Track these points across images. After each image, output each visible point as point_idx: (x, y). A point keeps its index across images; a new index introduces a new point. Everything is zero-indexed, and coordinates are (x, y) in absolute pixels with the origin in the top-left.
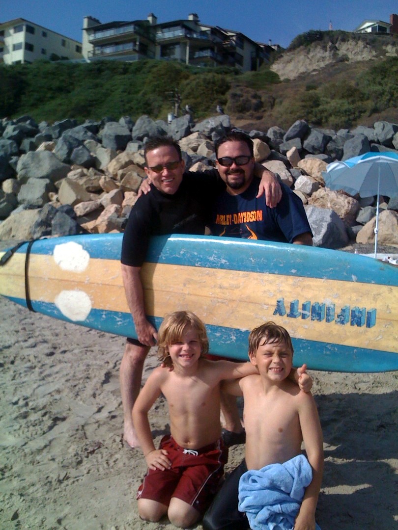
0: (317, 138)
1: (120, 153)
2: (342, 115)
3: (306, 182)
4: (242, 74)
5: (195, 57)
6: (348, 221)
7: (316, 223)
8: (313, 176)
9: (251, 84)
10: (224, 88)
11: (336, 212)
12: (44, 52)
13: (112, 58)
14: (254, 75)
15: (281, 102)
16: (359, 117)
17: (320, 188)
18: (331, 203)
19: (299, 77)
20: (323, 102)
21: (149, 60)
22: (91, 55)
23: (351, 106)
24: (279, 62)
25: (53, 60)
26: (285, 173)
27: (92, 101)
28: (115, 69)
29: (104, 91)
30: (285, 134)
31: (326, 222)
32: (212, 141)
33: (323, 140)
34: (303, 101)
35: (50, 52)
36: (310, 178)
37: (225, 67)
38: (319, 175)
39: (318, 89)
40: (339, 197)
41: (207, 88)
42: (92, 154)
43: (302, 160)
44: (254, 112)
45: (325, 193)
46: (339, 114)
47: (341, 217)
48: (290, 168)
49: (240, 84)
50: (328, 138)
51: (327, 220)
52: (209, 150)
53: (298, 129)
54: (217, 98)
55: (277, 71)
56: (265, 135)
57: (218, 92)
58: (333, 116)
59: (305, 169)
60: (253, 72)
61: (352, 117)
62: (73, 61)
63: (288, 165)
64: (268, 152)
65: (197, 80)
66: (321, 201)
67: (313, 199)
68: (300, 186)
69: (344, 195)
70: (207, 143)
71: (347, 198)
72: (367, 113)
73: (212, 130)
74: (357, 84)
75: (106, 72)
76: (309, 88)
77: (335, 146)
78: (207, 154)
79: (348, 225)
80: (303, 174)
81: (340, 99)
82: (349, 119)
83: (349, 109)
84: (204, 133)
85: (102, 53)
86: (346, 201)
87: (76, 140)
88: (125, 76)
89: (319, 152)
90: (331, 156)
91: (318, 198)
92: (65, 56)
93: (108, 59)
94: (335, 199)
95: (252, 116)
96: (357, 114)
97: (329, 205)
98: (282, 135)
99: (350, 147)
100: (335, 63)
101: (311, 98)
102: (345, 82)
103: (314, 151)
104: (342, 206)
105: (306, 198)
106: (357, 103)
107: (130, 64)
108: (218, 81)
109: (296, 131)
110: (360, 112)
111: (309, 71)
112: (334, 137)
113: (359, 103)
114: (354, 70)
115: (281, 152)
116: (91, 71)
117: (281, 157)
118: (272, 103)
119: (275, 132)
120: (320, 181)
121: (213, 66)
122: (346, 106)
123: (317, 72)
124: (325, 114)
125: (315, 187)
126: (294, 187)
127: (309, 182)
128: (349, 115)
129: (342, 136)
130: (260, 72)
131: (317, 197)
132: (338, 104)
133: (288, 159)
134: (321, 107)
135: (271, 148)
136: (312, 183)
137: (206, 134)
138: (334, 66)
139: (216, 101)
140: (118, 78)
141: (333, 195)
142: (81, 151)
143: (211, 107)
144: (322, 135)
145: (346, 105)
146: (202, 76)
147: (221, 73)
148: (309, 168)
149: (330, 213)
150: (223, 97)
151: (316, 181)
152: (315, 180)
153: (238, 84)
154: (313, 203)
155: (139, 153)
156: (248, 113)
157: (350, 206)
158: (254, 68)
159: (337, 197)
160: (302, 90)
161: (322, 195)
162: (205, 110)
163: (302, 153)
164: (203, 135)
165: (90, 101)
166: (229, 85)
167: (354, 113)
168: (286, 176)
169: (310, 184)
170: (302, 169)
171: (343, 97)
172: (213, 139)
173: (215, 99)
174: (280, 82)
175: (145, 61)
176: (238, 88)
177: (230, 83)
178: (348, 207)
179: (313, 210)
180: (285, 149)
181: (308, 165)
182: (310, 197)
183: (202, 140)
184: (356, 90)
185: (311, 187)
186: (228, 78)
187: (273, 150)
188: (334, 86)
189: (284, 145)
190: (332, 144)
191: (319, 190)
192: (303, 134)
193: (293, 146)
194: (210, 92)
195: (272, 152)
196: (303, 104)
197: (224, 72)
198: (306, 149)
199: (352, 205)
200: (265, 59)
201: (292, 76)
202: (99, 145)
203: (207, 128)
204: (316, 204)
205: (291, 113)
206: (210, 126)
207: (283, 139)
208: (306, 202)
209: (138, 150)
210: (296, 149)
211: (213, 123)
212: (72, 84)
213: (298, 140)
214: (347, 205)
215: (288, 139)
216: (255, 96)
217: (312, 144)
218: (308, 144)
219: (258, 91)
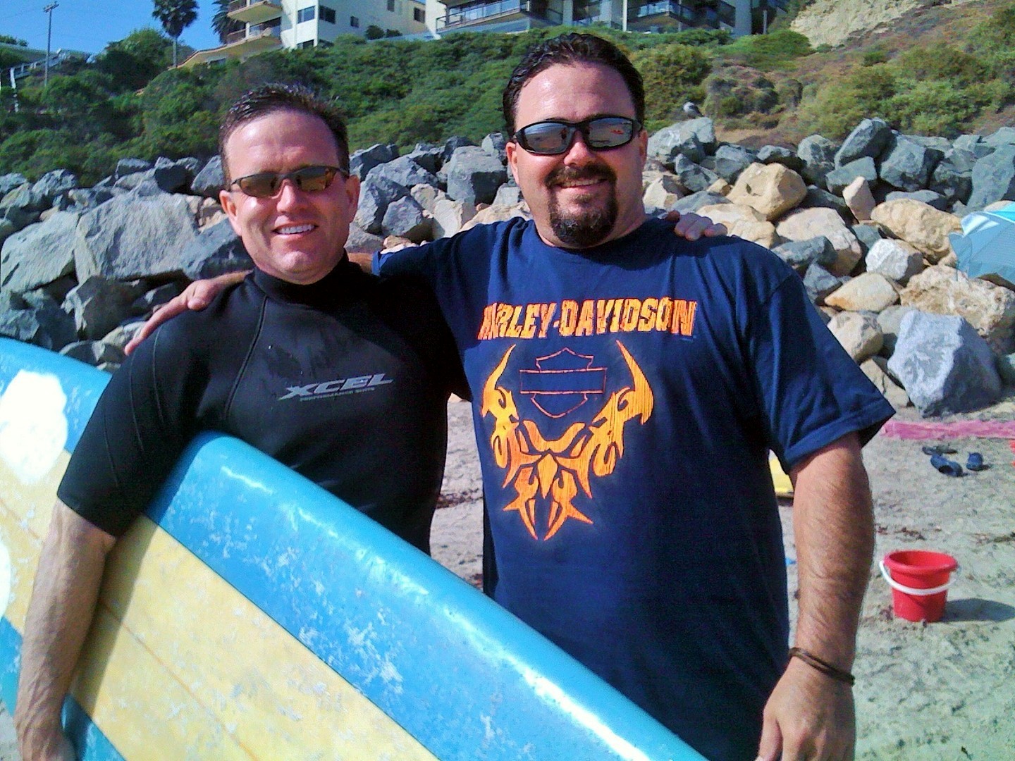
0: (912, 156)
1: (482, 208)
2: (941, 111)
3: (893, 255)
4: (733, 41)
5: (640, 16)
6: (999, 342)
7: (925, 348)
8: (909, 239)
9: (752, 60)
10: (699, 71)
11: (969, 320)
12: (354, 23)
13: (481, 30)
14: (756, 42)
15: (815, 92)
16: (977, 114)
17: (926, 267)
18: (955, 301)
19: (849, 39)
20: (902, 87)
21: (551, 28)
22: (442, 25)
23: (960, 93)
24: (807, 12)
25: (372, 38)
26: (843, 235)
27: (444, 112)
28: (485, 49)
29: (467, 92)
30: (837, 150)
31: (950, 345)
32: (676, 173)
33: (925, 160)
34: (859, 87)
35: (364, 24)
36: (901, 246)
37: (699, 31)
38: (922, 236)
39: (889, 62)
40: (975, 286)
41: (664, 73)
42: (425, 213)
43: (881, 206)
44: (760, 114)
45: (940, 277)
46: (934, 109)
47: (981, 333)
48: (852, 223)
49: (731, 61)
50: (936, 156)
51: (952, 342)
52: (671, 194)
53: (868, 139)
54: (684, 92)
55: (805, 31)
56: (792, 154)
57: (686, 81)
58: (923, 114)
59: (889, 226)
60: (756, 37)
61: (961, 114)
62: (410, 38)
63: (848, 217)
64: (802, 190)
65: (645, 60)
66: (933, 297)
67: (911, 292)
68: (880, 263)
69: (985, 282)
70: (666, 179)
71: (992, 288)
72: (994, 106)
73: (676, 151)
74: (971, 49)
75: (470, 55)
76: (871, 60)
77: (952, 173)
78: (666, 203)
79: (998, 351)
80: (884, 237)
81: (935, 79)
82: (957, 120)
83: (955, 98)
84: (657, 159)
85: (462, 19)
86: (992, 294)
87: (395, 185)
88: (505, 62)
89: (917, 185)
90: (945, 194)
91: (925, 290)
92: (393, 28)
93: (473, 31)
94: (966, 292)
95: (755, 121)
96: (972, 108)
97: (952, 305)
98: (830, 154)
99: (987, 174)
100: (923, 8)
101: (875, 80)
102: (944, 45)
103: (906, 183)
104: (982, 306)
105: (894, 289)
106: (972, 86)
107: (516, 38)
108: (686, 57)
109: (863, 141)
110: (980, 104)
111: (869, 28)
112: (948, 154)
113: (977, 86)
114: (963, 20)
115: (830, 189)
116: (441, 55)
117: (830, 199)
118: (796, 92)
119: (815, 148)
120: (925, 250)
121: (675, 30)
122: (949, 94)
123: (886, 29)
124: (907, 110)
125: (917, 265)
126: (865, 265)
127: (900, 253)
128: (955, 111)
129: (967, 149)
130: (771, 35)
131: (923, 288)
132: (931, 89)
133: (848, 204)
134: (896, 98)
135: (808, 182)
136: (907, 255)
137: (663, 159)
138: (919, 14)
139: (682, 98)
140: (493, 67)
141: (960, 282)
142: (402, 209)
143: (674, 110)
144: (923, 150)
145: (948, 91)
146: (654, 52)
147: (691, 43)
148: (898, 222)
149: (957, 325)
150: (696, 89)
151: (914, 251)
152: (914, 247)
153: (726, 61)
154: (914, 300)
155: (519, 207)
156: (748, 117)
157: (1002, 308)
158: (756, 28)
159: (970, 287)
160: (857, 65)
161: (933, 282)
162: (660, 117)
163: (879, 190)
164: (655, 162)
165: (440, 112)
166: (708, 63)
167: (966, 107)
168: (846, 241)
169: (901, 259)
170: (881, 225)
171: (941, 76)
172: (677, 169)
173: (680, 94)
174: (813, 52)
175: (543, 31)
176: (726, 70)
177: (711, 60)
178: (998, 309)
179: (915, 318)
180: (840, 182)
181: (896, 215)
182: (905, 286)
183: (654, 172)
184: (967, 60)
185: (904, 264)
186: (707, 52)
187: (813, 187)
188: (921, 54)
189: (837, 174)
190: (945, 169)
191: (927, 271)
192: (880, 148)
193: (857, 176)
194: (671, 81)
195: (810, 191)
196: (860, 92)
197: (697, 40)
198: (887, 180)
199: (1007, 303)
200: (779, 10)
201: (836, 39)
202: (441, 194)
203: (663, 147)
204: (921, 304)
205: (835, 112)
206: (670, 144)
207: (833, 161)
208: (897, 297)
209: (519, 202)
210: (864, 182)
211: (678, 137)
212: (407, 81)
213: (868, 162)
214: (994, 304)
215: (845, 161)
216: (761, 83)
217: (900, 169)
218: (891, 170)
219: (767, 72)
